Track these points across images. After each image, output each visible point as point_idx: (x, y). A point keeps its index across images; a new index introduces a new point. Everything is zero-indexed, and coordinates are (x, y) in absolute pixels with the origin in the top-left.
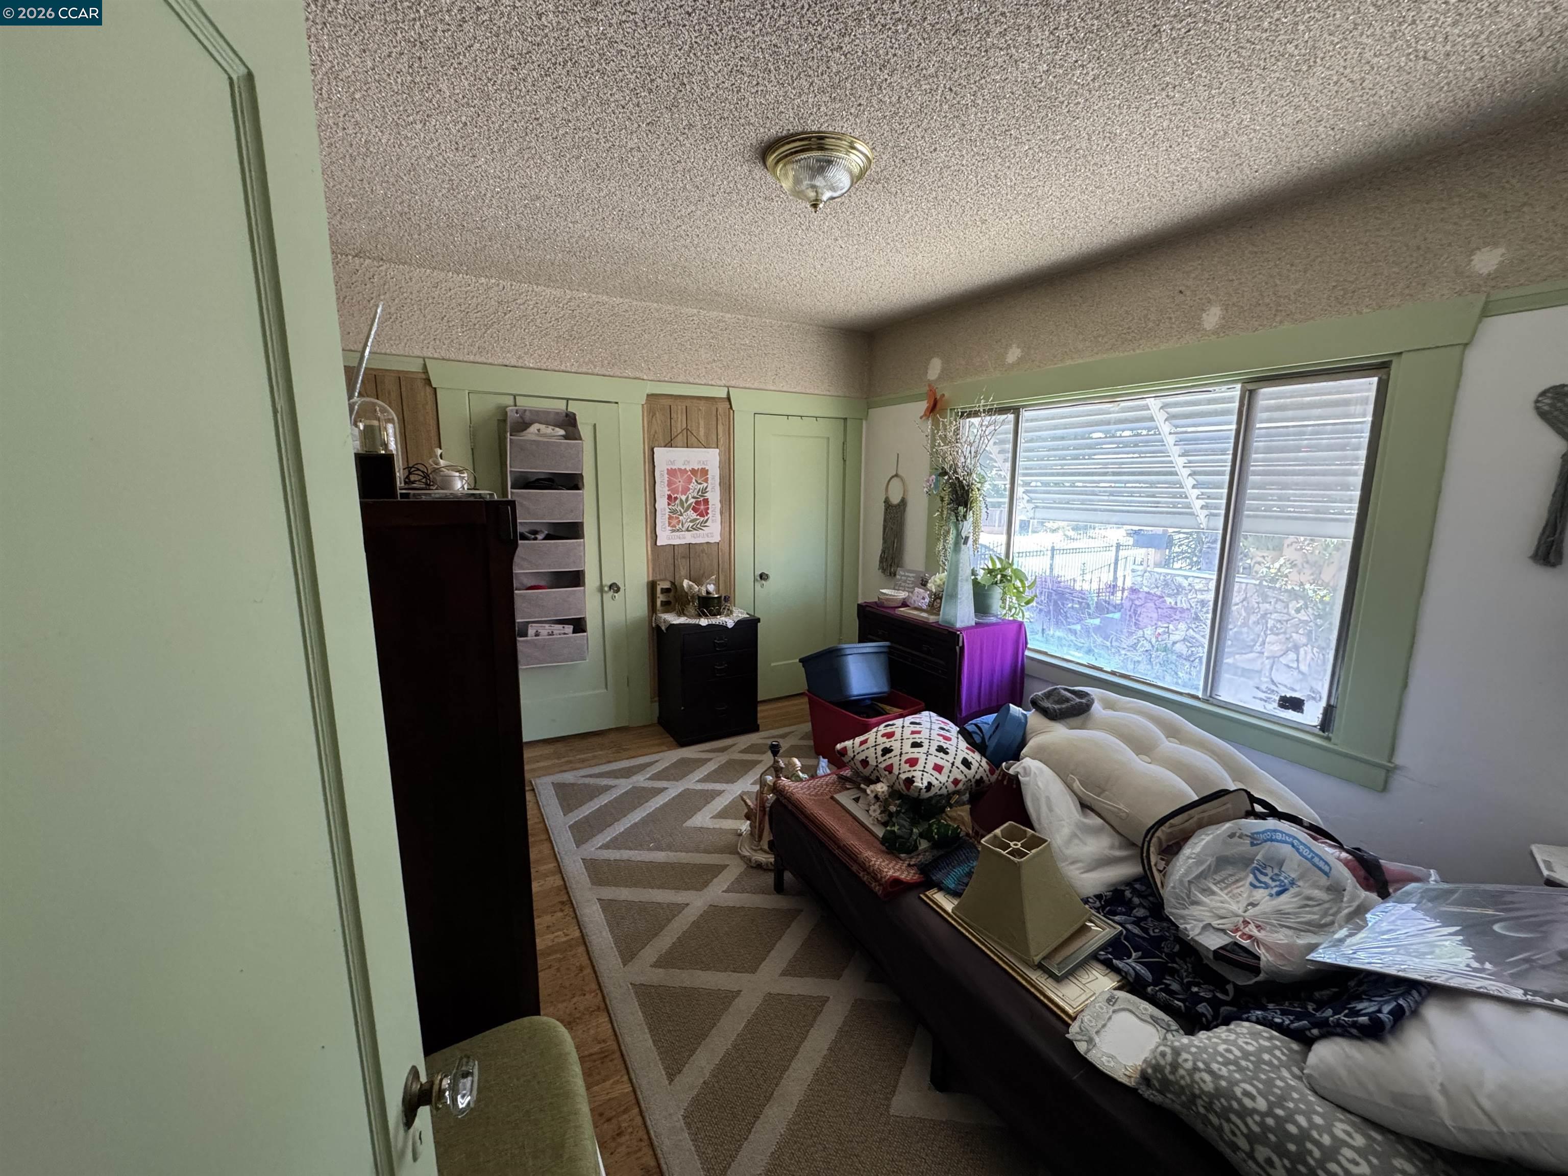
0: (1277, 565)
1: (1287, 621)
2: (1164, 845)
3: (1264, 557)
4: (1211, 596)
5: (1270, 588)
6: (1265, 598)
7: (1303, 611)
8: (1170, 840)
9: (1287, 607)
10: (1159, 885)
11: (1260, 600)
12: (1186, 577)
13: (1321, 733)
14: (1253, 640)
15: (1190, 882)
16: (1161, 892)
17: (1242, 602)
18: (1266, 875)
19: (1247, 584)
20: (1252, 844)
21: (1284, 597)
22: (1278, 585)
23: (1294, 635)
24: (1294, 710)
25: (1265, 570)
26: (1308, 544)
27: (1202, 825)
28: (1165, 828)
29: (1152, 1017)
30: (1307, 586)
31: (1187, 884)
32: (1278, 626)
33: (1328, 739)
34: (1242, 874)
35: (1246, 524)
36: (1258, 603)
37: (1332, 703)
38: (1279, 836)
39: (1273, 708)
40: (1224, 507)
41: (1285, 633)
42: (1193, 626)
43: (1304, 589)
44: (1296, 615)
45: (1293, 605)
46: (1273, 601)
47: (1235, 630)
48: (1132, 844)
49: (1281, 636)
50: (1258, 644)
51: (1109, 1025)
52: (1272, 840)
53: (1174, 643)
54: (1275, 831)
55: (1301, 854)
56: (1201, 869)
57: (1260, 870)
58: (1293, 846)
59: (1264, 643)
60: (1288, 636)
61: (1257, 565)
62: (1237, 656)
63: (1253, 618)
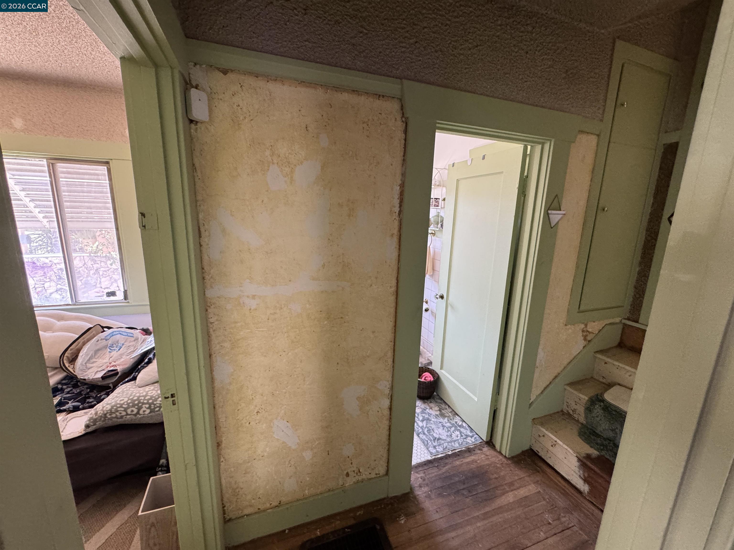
0: (95, 246)
1: (108, 270)
2: (71, 359)
3: (88, 243)
4: (63, 266)
5: (96, 256)
6: (95, 262)
7: (113, 264)
8: (73, 356)
9: (106, 264)
10: (73, 372)
11: (93, 263)
12: (47, 258)
13: (125, 301)
14: (95, 282)
15: (86, 363)
16: (75, 373)
17: (84, 266)
18: (114, 347)
19: (83, 256)
20: (106, 340)
21: (104, 260)
22: (99, 255)
23: (113, 276)
24: (113, 296)
25: (91, 248)
26: (107, 235)
27: (84, 344)
28: (69, 351)
29: (84, 413)
30: (112, 253)
31: (85, 364)
32: (105, 273)
33: (128, 302)
34: (105, 351)
35: (70, 225)
36: (92, 265)
37: (126, 289)
38: (115, 333)
39: (105, 298)
40: (55, 217)
41: (109, 276)
42: (60, 283)
43: (111, 255)
44: (111, 267)
45: (109, 262)
46: (99, 262)
47: (84, 279)
48: (56, 368)
49: (108, 278)
50: (98, 283)
51: (66, 427)
52: (113, 336)
53: (51, 294)
54: (113, 332)
55: (124, 335)
56: (89, 357)
57: (112, 346)
58: (120, 334)
59: (100, 282)
60: (111, 277)
61: (85, 246)
62: (89, 292)
63: (92, 272)
